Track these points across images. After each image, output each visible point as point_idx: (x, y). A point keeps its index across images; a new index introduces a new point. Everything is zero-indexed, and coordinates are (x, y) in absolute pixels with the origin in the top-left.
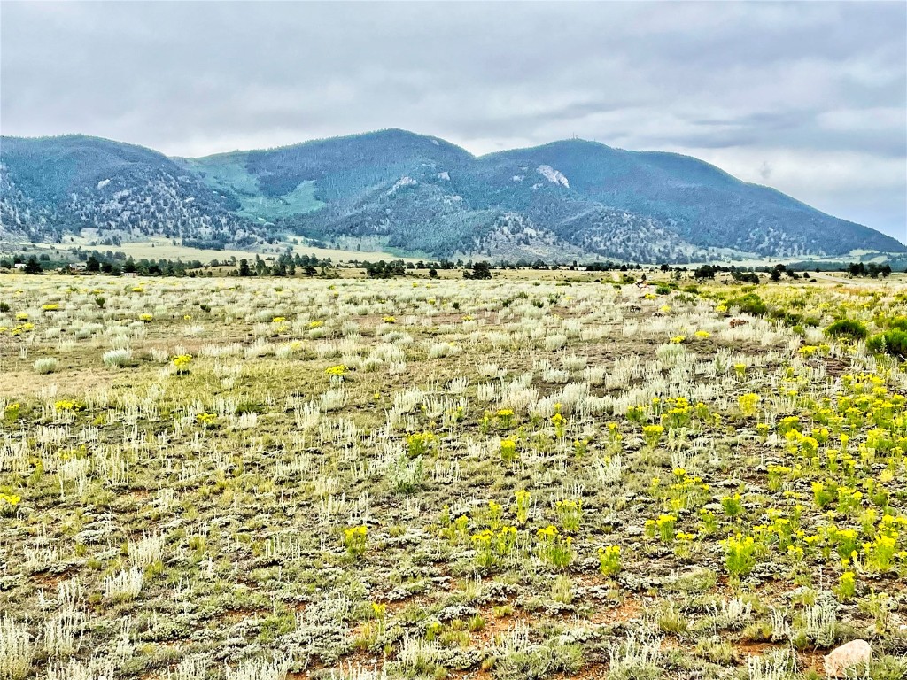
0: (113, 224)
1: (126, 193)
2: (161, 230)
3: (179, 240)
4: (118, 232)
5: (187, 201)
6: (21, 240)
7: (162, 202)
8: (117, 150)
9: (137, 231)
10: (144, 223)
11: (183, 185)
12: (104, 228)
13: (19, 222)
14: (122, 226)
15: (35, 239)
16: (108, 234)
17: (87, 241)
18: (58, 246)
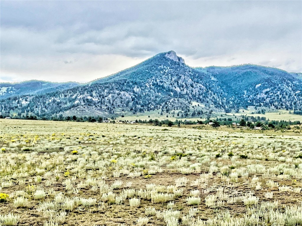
0: (262, 104)
1: (268, 90)
2: (284, 107)
3: (292, 111)
4: (264, 108)
5: (297, 93)
6: (221, 111)
7: (285, 93)
8: (265, 70)
9: (273, 107)
10: (276, 103)
11: (295, 85)
12: (258, 106)
13: (221, 103)
14: (266, 105)
15: (227, 111)
16: (260, 109)
17: (249, 112)
18: (237, 114)
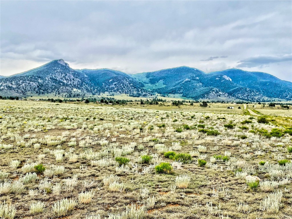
0: (113, 91)
1: (116, 83)
2: (124, 92)
3: (129, 95)
4: (114, 93)
5: (131, 85)
6: (90, 95)
7: (125, 85)
8: (114, 72)
9: (118, 92)
10: (120, 90)
11: (130, 81)
12: (110, 92)
13: (90, 90)
14: (115, 91)
15: (94, 94)
16: (111, 93)
17: (106, 95)
18: (99, 96)
